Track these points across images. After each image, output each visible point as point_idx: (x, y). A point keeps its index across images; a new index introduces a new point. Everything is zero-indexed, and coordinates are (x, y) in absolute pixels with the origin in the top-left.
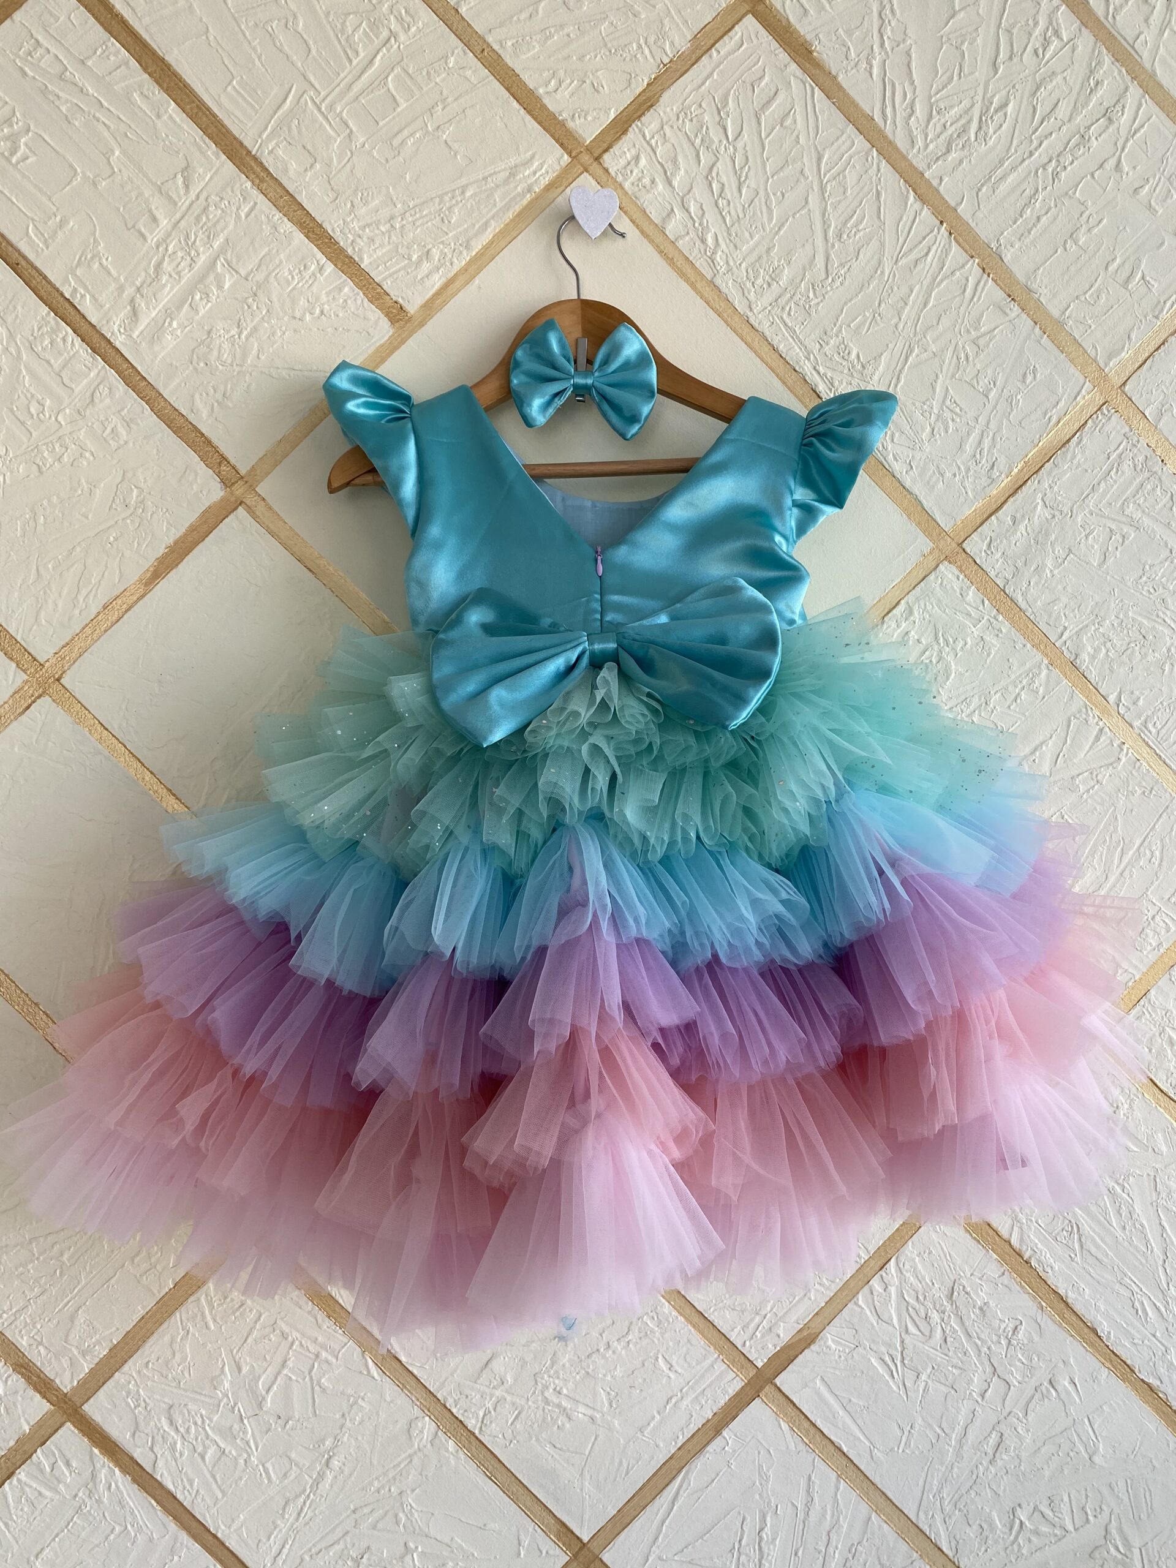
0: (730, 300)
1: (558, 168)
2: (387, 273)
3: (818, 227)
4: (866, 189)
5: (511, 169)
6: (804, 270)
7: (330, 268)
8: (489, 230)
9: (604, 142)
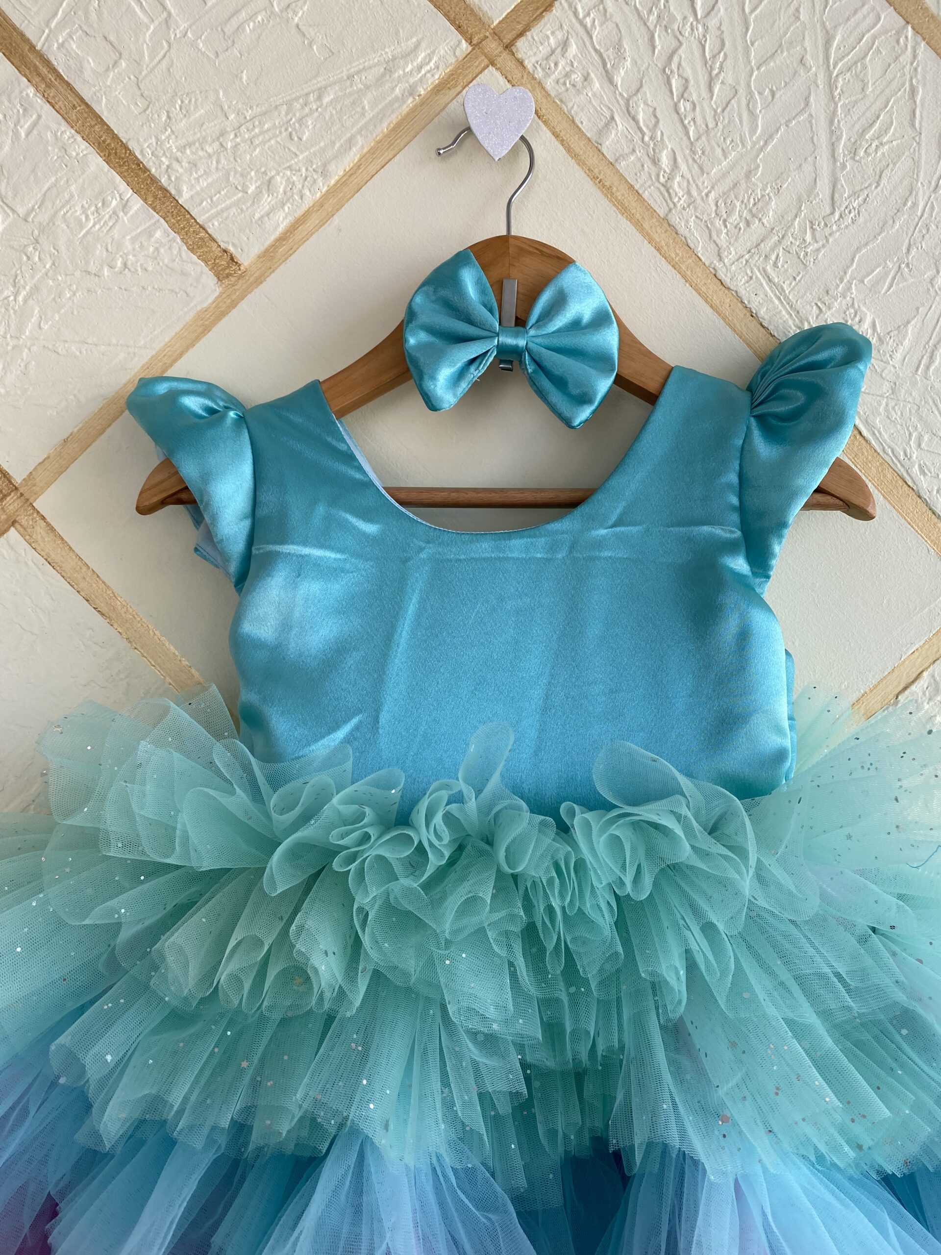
0: (692, 245)
1: (453, 60)
2: (212, 212)
3: (823, 139)
4: (895, 83)
5: (387, 62)
6: (800, 201)
7: (137, 203)
8: (354, 149)
9: (519, 23)
